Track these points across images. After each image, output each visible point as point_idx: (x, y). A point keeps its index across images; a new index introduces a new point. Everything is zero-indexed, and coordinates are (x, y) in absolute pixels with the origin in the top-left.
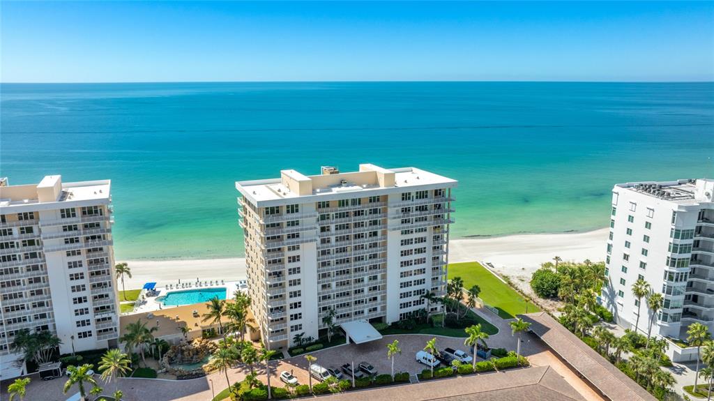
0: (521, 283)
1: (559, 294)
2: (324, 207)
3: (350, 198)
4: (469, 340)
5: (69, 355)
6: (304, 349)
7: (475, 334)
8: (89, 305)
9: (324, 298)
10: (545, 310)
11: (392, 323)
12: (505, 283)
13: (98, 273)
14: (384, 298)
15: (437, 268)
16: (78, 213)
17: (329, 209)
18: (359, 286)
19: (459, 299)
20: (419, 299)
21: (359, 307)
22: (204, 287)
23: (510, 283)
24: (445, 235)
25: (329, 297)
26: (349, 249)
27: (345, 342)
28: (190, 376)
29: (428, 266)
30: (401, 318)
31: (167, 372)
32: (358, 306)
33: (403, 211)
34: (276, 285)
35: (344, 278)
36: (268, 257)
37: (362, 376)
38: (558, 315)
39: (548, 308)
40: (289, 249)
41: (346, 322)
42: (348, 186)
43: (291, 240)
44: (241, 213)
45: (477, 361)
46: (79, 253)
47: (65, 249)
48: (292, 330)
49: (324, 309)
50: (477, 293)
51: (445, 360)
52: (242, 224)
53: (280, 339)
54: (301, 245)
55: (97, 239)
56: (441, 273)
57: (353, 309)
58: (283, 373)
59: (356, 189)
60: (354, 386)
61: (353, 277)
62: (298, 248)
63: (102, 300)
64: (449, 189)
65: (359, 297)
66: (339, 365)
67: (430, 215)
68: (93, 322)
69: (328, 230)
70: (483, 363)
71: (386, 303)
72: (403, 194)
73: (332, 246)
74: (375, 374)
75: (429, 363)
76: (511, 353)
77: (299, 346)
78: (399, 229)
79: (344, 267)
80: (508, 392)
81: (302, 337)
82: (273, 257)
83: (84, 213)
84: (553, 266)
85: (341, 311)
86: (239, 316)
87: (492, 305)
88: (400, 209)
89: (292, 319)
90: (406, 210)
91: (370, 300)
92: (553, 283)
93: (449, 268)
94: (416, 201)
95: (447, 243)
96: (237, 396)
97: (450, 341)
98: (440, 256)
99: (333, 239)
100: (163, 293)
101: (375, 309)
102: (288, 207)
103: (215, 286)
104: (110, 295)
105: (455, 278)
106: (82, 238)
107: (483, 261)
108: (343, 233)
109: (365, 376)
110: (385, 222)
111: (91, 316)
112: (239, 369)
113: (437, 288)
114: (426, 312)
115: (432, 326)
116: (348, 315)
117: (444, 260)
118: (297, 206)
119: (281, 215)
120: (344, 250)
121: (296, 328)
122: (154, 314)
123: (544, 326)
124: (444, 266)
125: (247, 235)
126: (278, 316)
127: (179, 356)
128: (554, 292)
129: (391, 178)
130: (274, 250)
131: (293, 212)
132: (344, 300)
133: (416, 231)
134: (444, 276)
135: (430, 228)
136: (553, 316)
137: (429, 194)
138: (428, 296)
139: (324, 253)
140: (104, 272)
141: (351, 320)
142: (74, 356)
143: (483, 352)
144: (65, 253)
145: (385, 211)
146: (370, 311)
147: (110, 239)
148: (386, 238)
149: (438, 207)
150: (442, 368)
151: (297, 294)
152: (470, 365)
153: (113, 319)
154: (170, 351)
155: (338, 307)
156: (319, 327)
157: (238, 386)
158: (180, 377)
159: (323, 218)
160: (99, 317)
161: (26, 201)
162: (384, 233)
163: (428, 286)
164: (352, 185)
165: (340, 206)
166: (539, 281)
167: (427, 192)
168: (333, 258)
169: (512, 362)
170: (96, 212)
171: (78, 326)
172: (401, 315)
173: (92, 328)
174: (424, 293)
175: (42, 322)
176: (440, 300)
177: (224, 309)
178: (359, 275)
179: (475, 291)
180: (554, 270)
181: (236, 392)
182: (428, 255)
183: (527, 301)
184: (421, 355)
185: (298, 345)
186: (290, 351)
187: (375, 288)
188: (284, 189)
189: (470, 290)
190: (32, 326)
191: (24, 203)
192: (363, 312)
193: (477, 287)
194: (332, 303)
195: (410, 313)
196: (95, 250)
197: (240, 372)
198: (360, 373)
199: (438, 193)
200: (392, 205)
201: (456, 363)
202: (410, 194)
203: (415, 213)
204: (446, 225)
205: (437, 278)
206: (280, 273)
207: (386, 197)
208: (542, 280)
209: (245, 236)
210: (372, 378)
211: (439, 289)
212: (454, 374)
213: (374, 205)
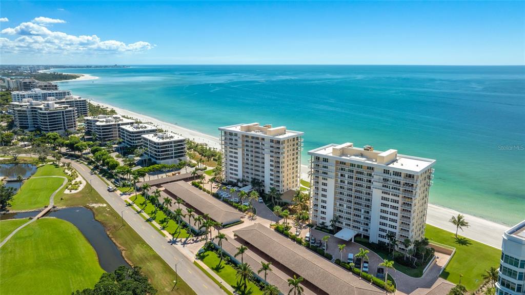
2: (343, 164)
3: (356, 164)
11: (372, 243)
17: (345, 166)
18: (357, 212)
25: (342, 212)
35: (350, 204)
40: (323, 179)
43: (324, 175)
47: (270, 154)
48: (321, 219)
57: (352, 223)
61: (353, 206)
67: (402, 188)
69: (344, 177)
72: (385, 170)
78: (381, 189)
81: (325, 224)
85: (347, 222)
88: (382, 178)
89: (321, 213)
90: (385, 180)
91: (364, 224)
99: (346, 182)
101: (367, 230)
102: (323, 158)
108: (351, 181)
118: (328, 159)
119: (321, 161)
131: (325, 161)
132: (348, 216)
133: (392, 195)
135: (401, 196)
137: (402, 175)
139: (341, 187)
141: (350, 228)
146: (364, 230)
159: (342, 169)
165: (351, 166)
167: (400, 173)
168: (345, 192)
171: (270, 185)
172: (379, 241)
178: (358, 207)
187: (367, 218)
192: (359, 229)
195: (385, 242)
199: (408, 176)
200: (378, 174)
202: (388, 171)
203: (392, 183)
212: (350, 270)
213: (370, 171)
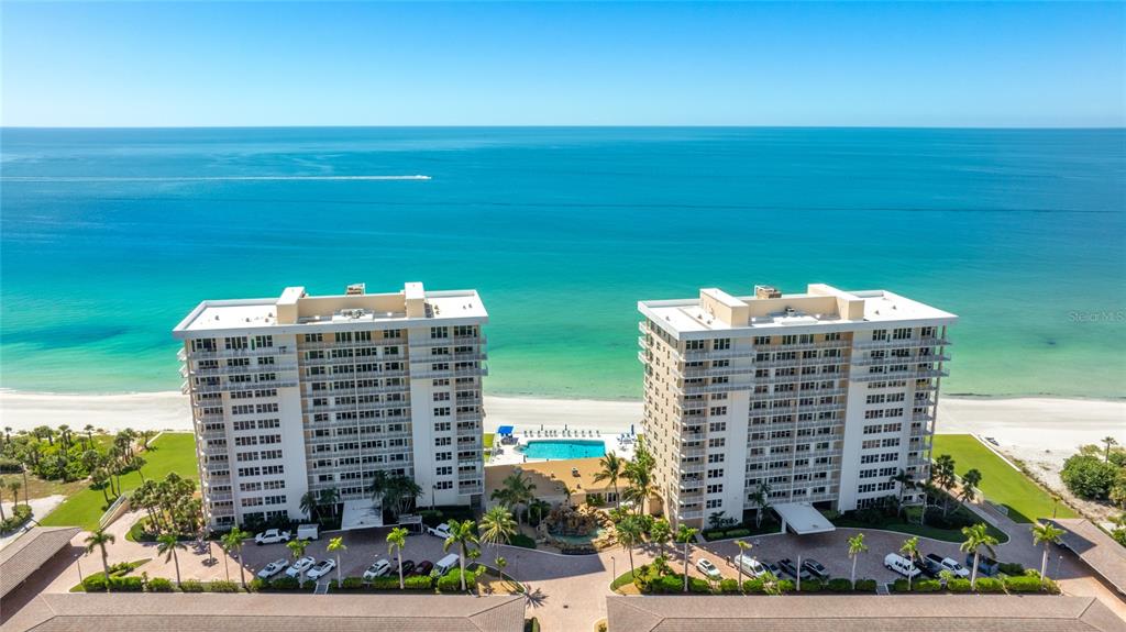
0: (1045, 473)
1: (1111, 496)
2: (762, 343)
3: (798, 333)
4: (968, 545)
5: (426, 508)
6: (725, 533)
7: (975, 539)
8: (452, 448)
9: (753, 467)
10: (1087, 517)
11: (847, 512)
12: (1018, 470)
13: (466, 409)
14: (836, 475)
15: (917, 439)
16: (451, 333)
17: (770, 347)
18: (802, 455)
19: (948, 487)
20: (887, 481)
21: (800, 485)
22: (573, 438)
23: (1025, 471)
24: (933, 393)
25: (760, 467)
26: (792, 403)
27: (780, 531)
28: (577, 552)
29: (904, 435)
30: (858, 506)
31: (547, 543)
32: (799, 483)
33: (873, 355)
34: (691, 444)
35: (782, 442)
36: (686, 406)
37: (809, 577)
38: (1109, 526)
39: (1091, 514)
40: (713, 398)
41: (781, 502)
42: (796, 316)
43: (718, 386)
44: (643, 343)
45: (977, 577)
46: (447, 383)
47: (432, 376)
48: (708, 507)
49: (753, 482)
50: (977, 480)
51: (928, 569)
52: (643, 358)
53: (693, 516)
54: (729, 393)
55: (468, 367)
56: (923, 447)
57: (792, 486)
58: (701, 560)
59: (807, 320)
60: (798, 588)
61: (795, 441)
62: (725, 397)
63: (469, 444)
64: (944, 328)
65: (801, 470)
66: (776, 559)
67: (913, 363)
68: (455, 470)
69: (766, 375)
70: (987, 581)
71: (839, 482)
72: (875, 332)
73: (770, 398)
74: (827, 577)
75: (905, 572)
76: (1030, 571)
77: (716, 529)
78: (867, 379)
79: (783, 427)
80: (1027, 624)
81: (722, 517)
82: (693, 406)
83: (456, 333)
84: (1099, 451)
85: (775, 488)
86: (644, 479)
87: (997, 501)
88: (869, 352)
89: (709, 492)
90: (877, 354)
91: (816, 476)
92: (1102, 477)
93: (934, 439)
94: (892, 342)
95: (935, 404)
96: (643, 583)
97: (936, 545)
98: (923, 423)
99: (771, 388)
100: (523, 441)
101: (822, 490)
102: (716, 341)
103: (587, 438)
104: (477, 439)
105: (943, 457)
106: (452, 364)
107: (981, 434)
108: (787, 380)
109: (813, 578)
110: (846, 369)
111: (453, 463)
112: (640, 550)
113: (914, 468)
114: (898, 501)
115: (906, 522)
116: (784, 494)
117: (929, 429)
118: (728, 340)
119: (707, 351)
120: (786, 404)
121: (714, 504)
122: (523, 468)
123: (1084, 539)
124: (928, 438)
125: (651, 374)
126: (693, 484)
127: (560, 524)
128: (1102, 491)
129: (857, 307)
130: (694, 397)
131: (722, 348)
132: (781, 472)
133: (890, 385)
134: (926, 452)
135: (911, 381)
136: (1100, 527)
137: (912, 334)
138: (901, 478)
139: (757, 406)
140: (472, 409)
141: (787, 502)
142: (434, 511)
143: (988, 566)
144: (431, 381)
145: (848, 353)
146: (815, 491)
147: (483, 368)
148: (846, 392)
149: (925, 352)
150: (925, 580)
151: (717, 458)
152: (966, 581)
153: (478, 469)
154: (549, 517)
155: (770, 481)
156: (744, 506)
157: (645, 569)
158: (566, 551)
159: (760, 358)
160: (463, 465)
161: (390, 314)
162: (844, 385)
163: (901, 464)
164: (802, 315)
165: (784, 343)
166: (1076, 473)
167: (910, 330)
168: (769, 414)
169: (1033, 585)
170: (470, 332)
171: (439, 473)
172: (859, 501)
173: (454, 477)
174: (894, 473)
175: (397, 465)
176: (919, 485)
177: (622, 470)
178: (803, 440)
179: (973, 478)
180: (1102, 458)
181: (642, 577)
182: (906, 420)
183: (1056, 500)
184: (892, 558)
185: (715, 527)
186: (705, 534)
187: (824, 460)
188: (707, 317)
189: (966, 476)
190: (387, 466)
191: (387, 317)
192: (804, 492)
193: (975, 471)
194: (764, 475)
195: (872, 499)
196: (465, 380)
197: (641, 553)
198: (807, 573)
199: (927, 332)
200: (860, 346)
201: (945, 574)
202: (885, 331)
203: (891, 358)
204: (935, 379)
205: (916, 454)
206: (698, 428)
207: (849, 336)
208: (1082, 471)
209: (646, 375)
210: (823, 581)
211: (918, 470)
212: (943, 590)
213: (833, 345)
